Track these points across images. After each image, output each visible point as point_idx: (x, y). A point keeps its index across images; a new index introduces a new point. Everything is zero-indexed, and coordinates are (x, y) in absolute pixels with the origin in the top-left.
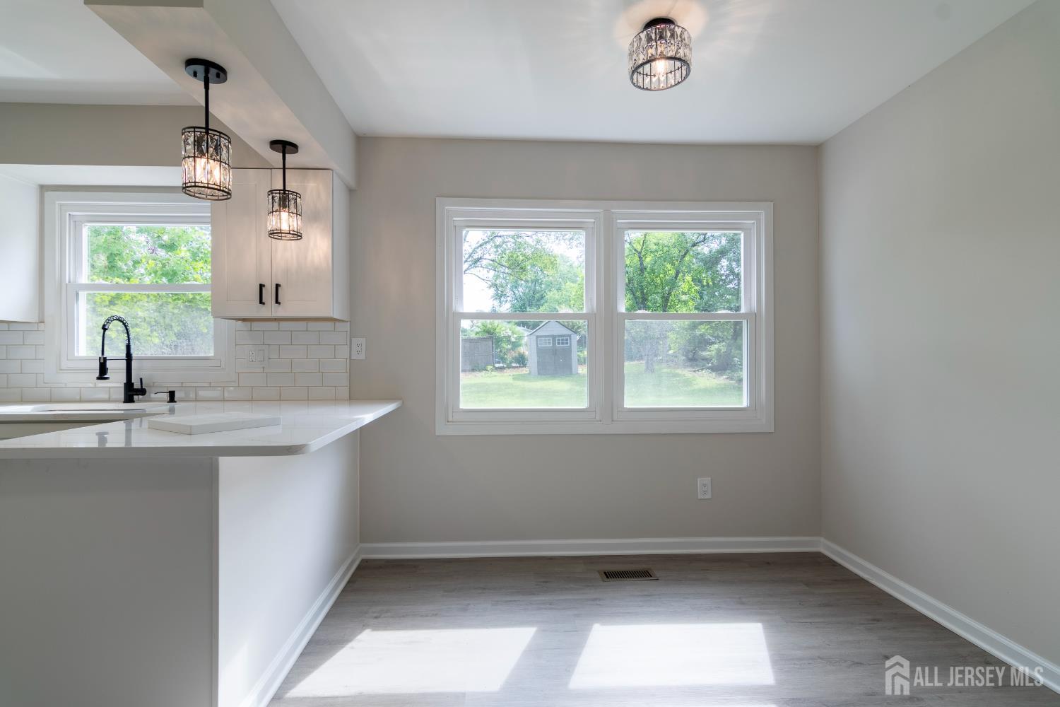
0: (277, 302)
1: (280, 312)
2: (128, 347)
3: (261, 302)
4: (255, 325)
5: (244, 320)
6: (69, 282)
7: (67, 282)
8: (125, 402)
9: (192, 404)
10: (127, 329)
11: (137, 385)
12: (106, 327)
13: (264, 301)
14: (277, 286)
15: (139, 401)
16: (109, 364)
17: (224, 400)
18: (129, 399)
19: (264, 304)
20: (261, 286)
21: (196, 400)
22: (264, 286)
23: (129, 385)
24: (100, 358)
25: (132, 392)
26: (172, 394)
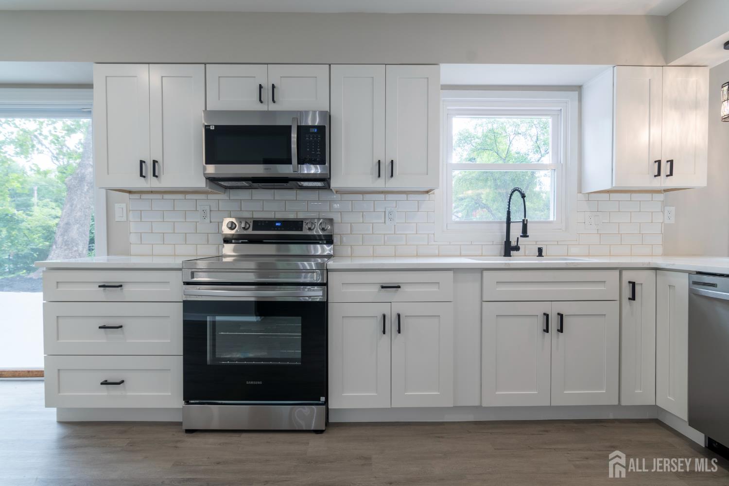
2: (509, 213)
11: (513, 244)
18: (507, 254)
23: (507, 243)
25: (510, 248)
26: (540, 250)
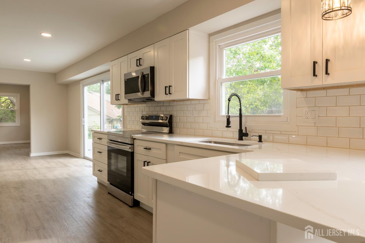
0: (327, 73)
1: (330, 81)
2: (240, 110)
3: (314, 75)
4: (310, 93)
5: (302, 90)
6: (219, 79)
7: (218, 79)
8: (239, 140)
9: (271, 144)
10: (240, 100)
11: (244, 131)
12: (230, 100)
13: (316, 74)
14: (327, 61)
15: (246, 139)
16: (231, 119)
17: (289, 143)
18: (241, 139)
19: (316, 76)
20: (315, 63)
21: (273, 142)
22: (317, 63)
23: (241, 130)
24: (227, 116)
25: (242, 135)
26: (260, 137)
